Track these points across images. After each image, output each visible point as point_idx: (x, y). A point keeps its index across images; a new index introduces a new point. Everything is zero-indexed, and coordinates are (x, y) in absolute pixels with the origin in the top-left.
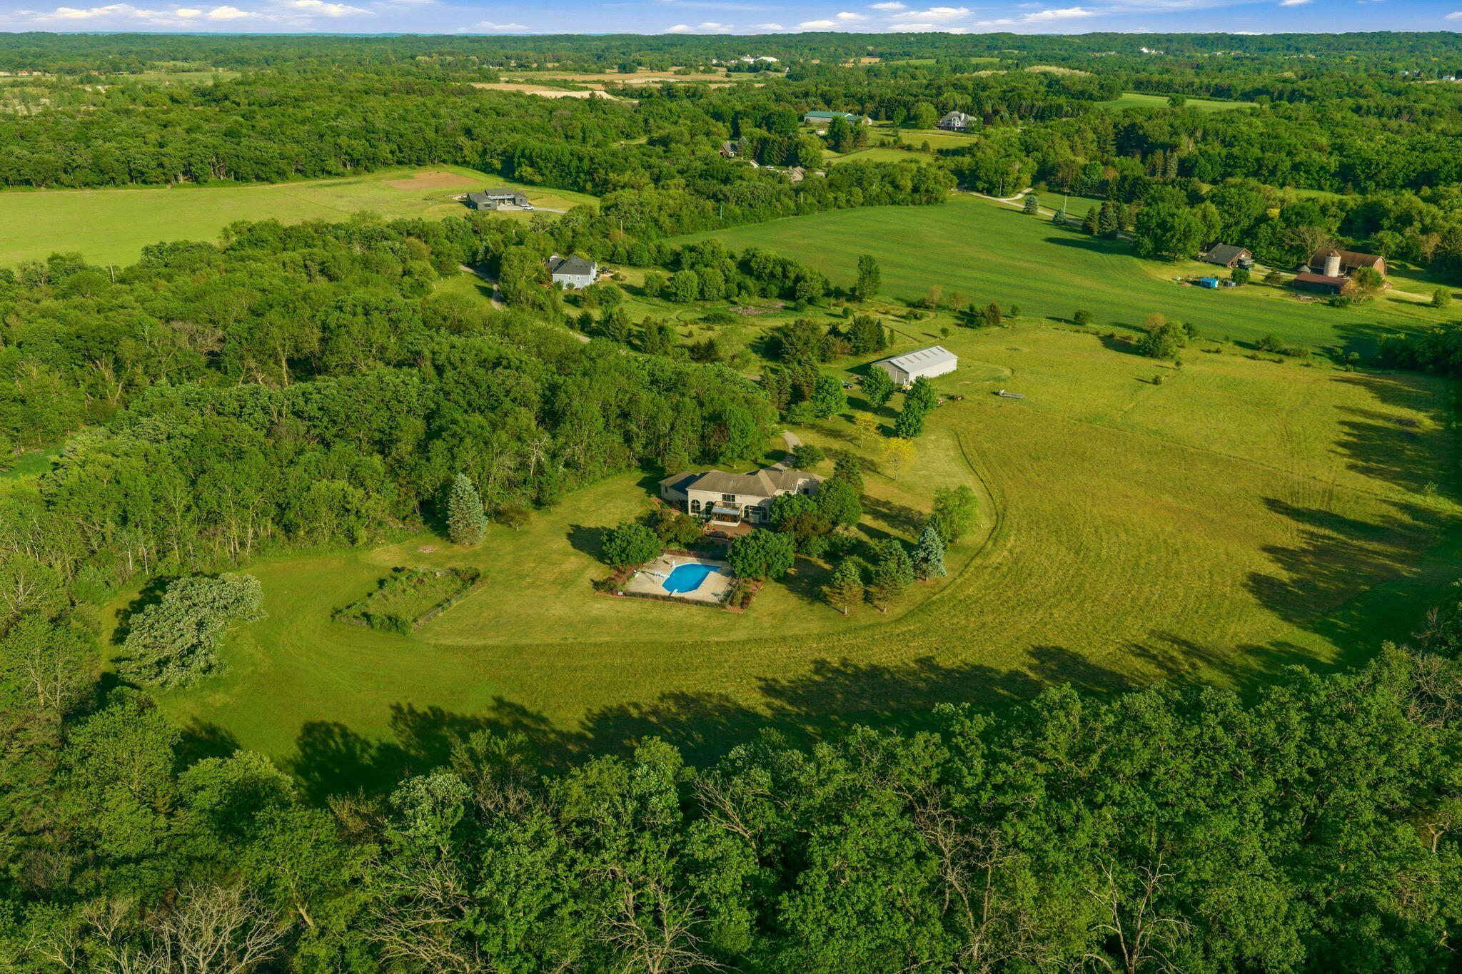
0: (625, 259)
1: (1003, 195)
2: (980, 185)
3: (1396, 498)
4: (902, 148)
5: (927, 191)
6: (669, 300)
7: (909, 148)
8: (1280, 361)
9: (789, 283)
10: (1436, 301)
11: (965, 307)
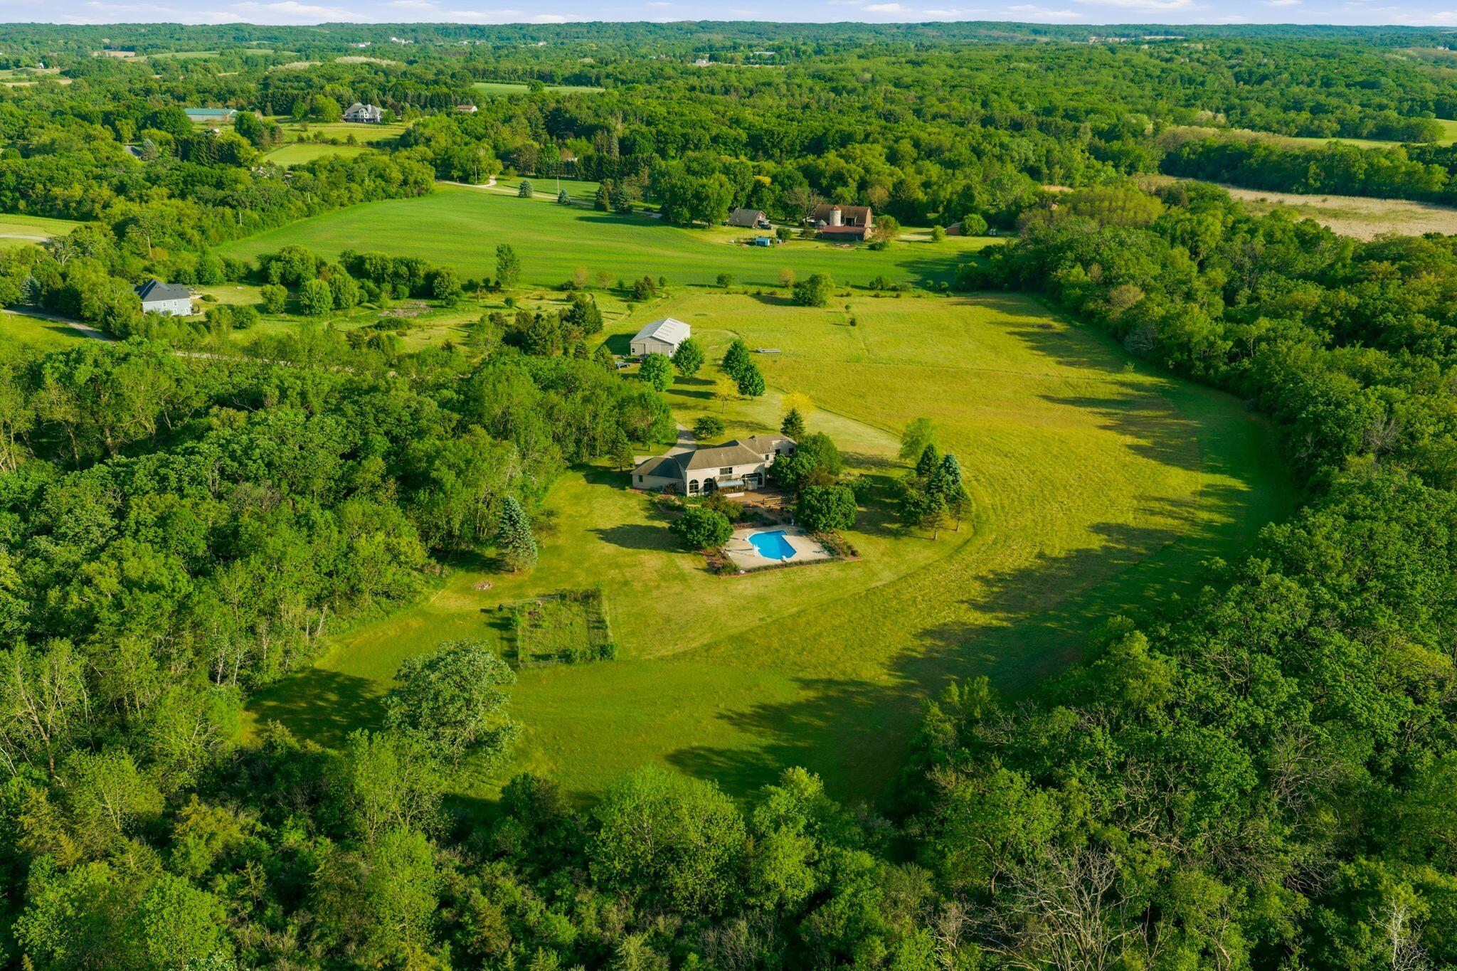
0: (194, 278)
1: (479, 181)
2: (455, 173)
3: (1109, 378)
4: (325, 142)
5: (416, 182)
6: (302, 314)
7: (334, 142)
8: (898, 296)
9: (420, 282)
10: (936, 238)
11: (613, 284)
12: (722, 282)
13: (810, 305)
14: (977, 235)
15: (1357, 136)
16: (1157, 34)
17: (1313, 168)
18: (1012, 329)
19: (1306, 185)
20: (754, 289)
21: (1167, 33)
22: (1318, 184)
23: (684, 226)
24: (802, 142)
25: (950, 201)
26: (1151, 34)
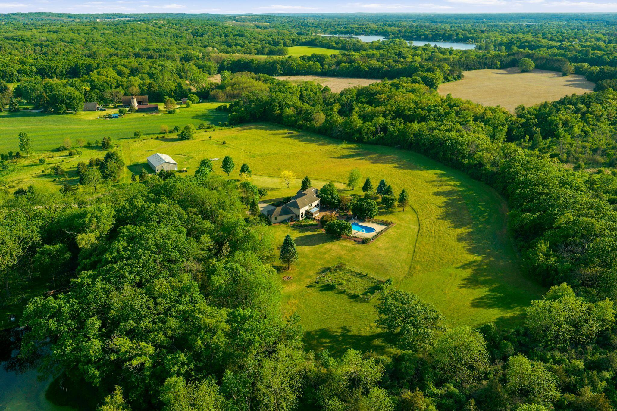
10: (188, 105)
11: (85, 143)
12: (137, 135)
13: (188, 139)
14: (196, 103)
15: (263, 54)
16: (122, 17)
17: (279, 67)
18: (284, 136)
19: (278, 73)
20: (156, 136)
21: (126, 17)
22: (282, 72)
23: (63, 114)
24: (66, 70)
25: (176, 90)
26: (120, 17)
